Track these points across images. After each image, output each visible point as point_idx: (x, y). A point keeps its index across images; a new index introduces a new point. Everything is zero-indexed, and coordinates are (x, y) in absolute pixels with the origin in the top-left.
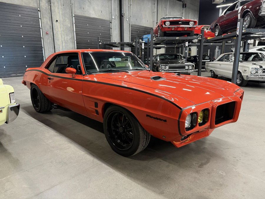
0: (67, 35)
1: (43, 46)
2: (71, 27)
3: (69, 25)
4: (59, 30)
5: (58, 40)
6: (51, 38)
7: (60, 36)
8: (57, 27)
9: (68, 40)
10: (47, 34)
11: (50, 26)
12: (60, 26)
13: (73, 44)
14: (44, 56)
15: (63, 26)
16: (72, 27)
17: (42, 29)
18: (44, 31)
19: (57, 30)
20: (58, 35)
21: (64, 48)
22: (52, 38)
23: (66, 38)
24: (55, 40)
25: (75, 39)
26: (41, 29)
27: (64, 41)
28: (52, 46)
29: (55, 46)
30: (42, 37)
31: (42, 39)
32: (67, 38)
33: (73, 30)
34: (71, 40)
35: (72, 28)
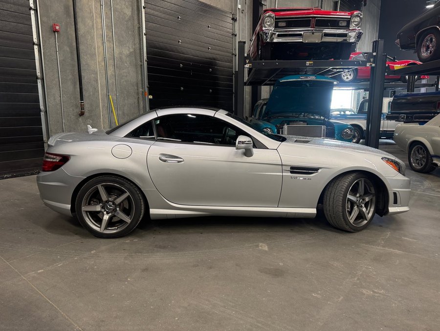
0: (121, 43)
1: (39, 74)
2: (133, 17)
3: (128, 12)
4: (97, 22)
5: (93, 55)
6: (68, 49)
7: (97, 42)
8: (91, 12)
9: (124, 57)
10: (55, 31)
11: (66, 8)
12: (99, 11)
13: (137, 73)
14: (42, 107)
15: (109, 12)
16: (136, 17)
17: (36, 10)
18: (45, 19)
19: (91, 24)
20: (93, 38)
21: (110, 82)
22: (70, 46)
23: (117, 51)
24: (82, 55)
25: (145, 58)
26: (32, 12)
27: (111, 62)
28: (71, 75)
29: (82, 74)
30: (35, 40)
31: (36, 47)
32: (120, 53)
33: (140, 28)
34: (133, 58)
35: (136, 22)
